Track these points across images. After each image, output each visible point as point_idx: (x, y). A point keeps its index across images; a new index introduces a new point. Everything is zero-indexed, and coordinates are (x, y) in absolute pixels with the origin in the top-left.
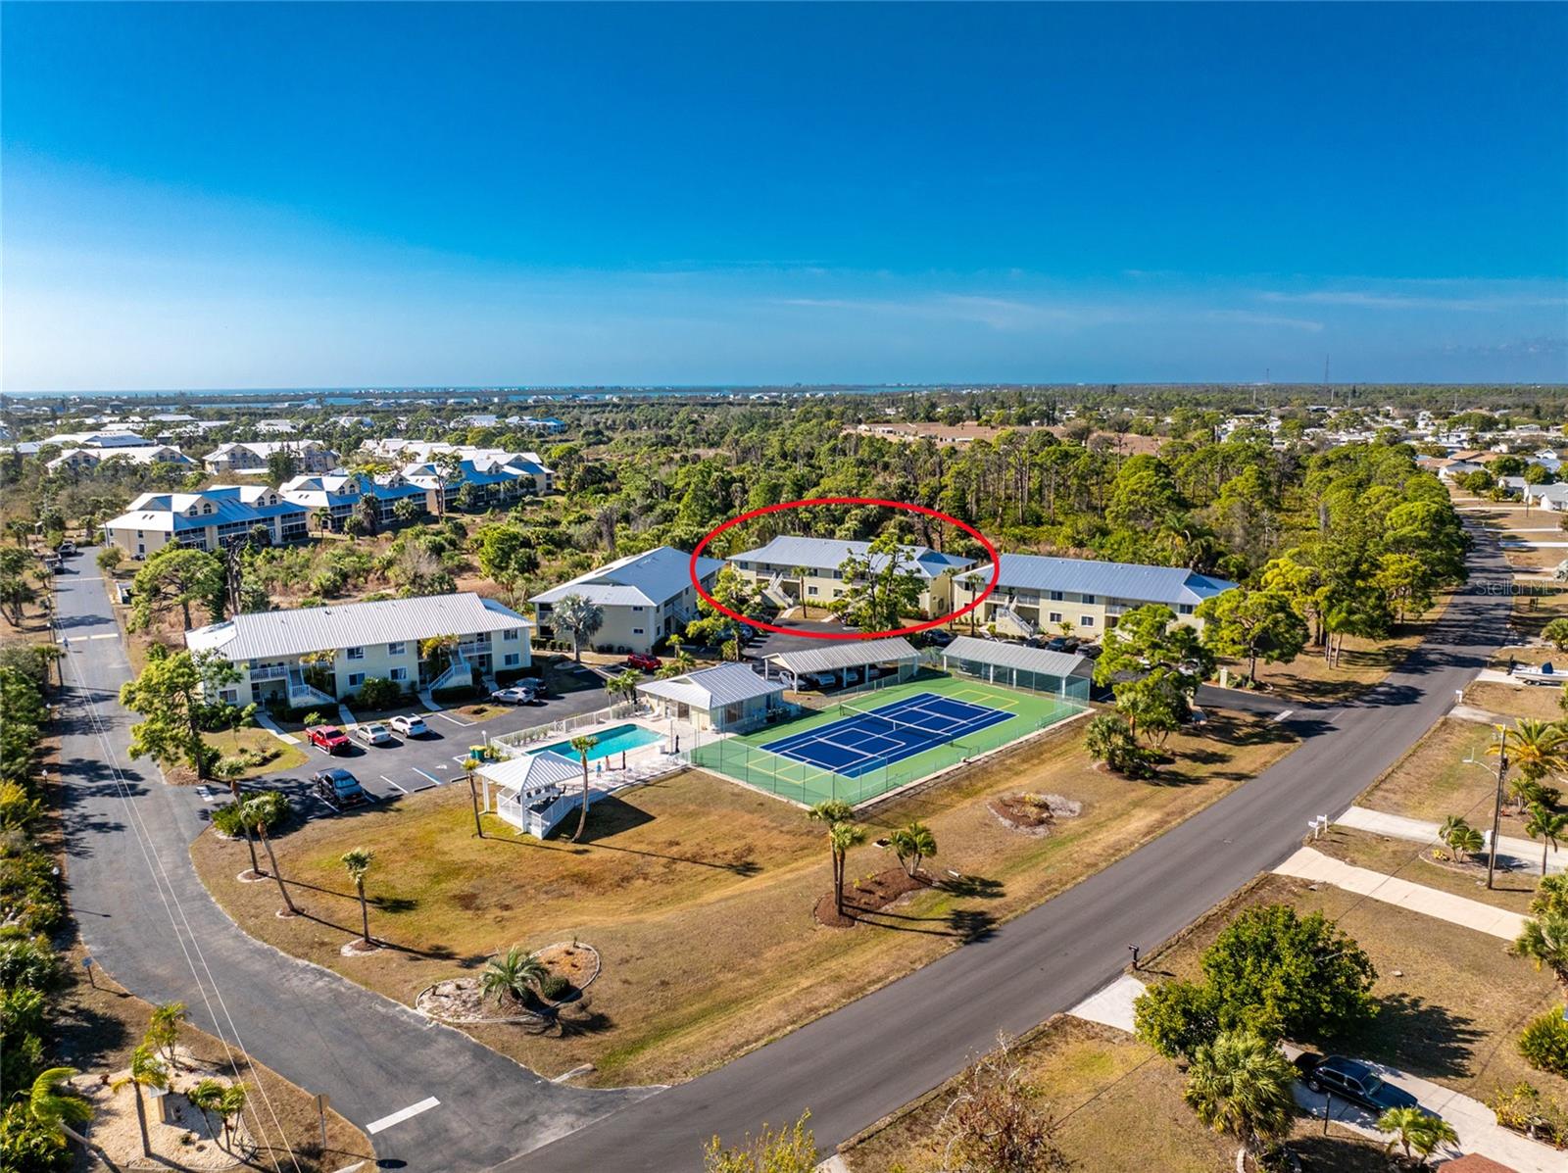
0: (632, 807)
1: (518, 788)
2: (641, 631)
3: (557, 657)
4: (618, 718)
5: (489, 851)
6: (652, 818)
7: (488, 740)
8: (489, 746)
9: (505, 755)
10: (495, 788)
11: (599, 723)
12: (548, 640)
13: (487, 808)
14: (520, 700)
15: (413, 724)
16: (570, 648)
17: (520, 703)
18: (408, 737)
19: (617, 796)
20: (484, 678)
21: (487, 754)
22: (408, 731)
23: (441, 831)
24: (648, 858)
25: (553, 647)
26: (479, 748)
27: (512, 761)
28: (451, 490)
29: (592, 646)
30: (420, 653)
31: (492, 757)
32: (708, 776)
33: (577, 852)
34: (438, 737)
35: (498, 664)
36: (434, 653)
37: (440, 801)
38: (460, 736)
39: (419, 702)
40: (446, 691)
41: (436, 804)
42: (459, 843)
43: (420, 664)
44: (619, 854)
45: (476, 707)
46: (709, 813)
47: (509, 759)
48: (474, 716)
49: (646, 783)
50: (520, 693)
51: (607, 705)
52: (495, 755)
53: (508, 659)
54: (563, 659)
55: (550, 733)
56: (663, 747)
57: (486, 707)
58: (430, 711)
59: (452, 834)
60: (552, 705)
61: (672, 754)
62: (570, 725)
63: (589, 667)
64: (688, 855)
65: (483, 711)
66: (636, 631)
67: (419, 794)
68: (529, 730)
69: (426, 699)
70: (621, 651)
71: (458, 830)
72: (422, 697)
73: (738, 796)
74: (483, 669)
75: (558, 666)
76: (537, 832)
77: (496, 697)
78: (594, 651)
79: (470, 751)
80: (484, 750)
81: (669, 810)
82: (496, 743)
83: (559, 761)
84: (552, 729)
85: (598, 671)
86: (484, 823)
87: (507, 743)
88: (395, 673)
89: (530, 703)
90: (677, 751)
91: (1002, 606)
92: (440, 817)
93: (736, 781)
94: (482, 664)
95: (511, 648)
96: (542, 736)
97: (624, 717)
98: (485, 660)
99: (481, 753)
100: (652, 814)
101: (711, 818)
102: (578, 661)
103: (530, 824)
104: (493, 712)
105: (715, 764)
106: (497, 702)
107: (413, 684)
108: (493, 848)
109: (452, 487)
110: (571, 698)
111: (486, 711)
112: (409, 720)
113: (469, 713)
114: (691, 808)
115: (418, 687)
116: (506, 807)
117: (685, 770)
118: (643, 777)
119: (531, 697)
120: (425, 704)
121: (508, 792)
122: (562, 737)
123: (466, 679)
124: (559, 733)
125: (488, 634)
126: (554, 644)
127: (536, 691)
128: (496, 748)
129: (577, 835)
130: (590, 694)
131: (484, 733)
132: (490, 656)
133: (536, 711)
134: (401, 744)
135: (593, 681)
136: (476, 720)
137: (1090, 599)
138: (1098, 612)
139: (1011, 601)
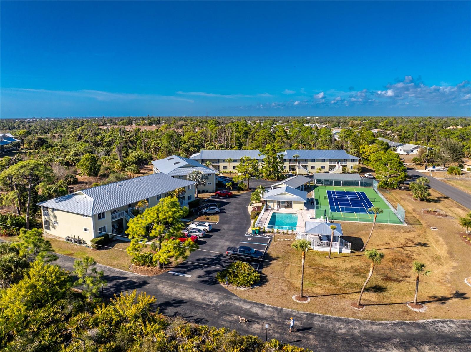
2: (211, 183)
14: (217, 211)
17: (217, 213)
35: (187, 200)
50: (216, 209)
53: (189, 198)
60: (228, 212)
66: (209, 183)
76: (347, 251)
77: (205, 212)
89: (221, 213)
95: (190, 193)
102: (197, 197)
104: (211, 218)
111: (209, 218)
133: (228, 215)
134: (210, 235)
137: (324, 160)
138: (327, 164)
139: (299, 164)
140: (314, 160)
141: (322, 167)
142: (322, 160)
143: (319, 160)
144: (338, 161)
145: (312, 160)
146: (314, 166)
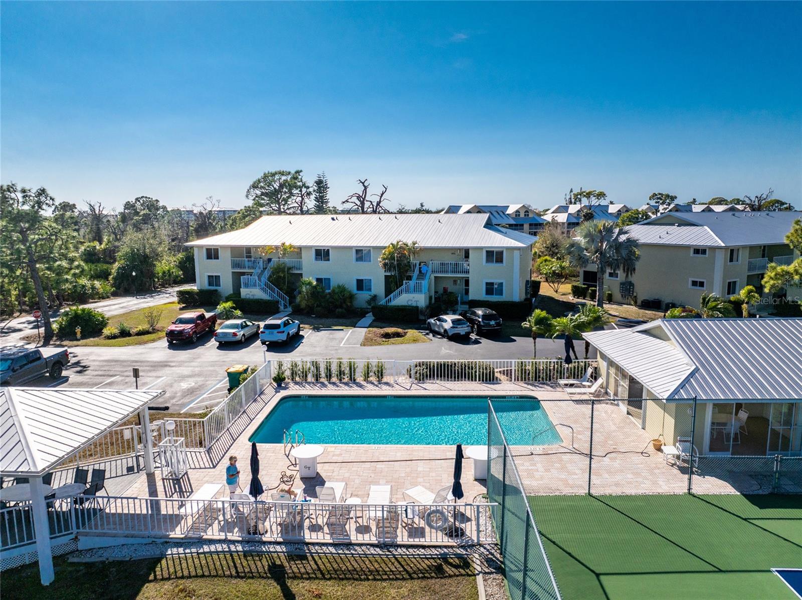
2: (702, 284)
17: (445, 334)
29: (635, 299)
35: (476, 291)
50: (448, 321)
53: (490, 288)
57: (410, 333)
58: (352, 325)
60: (482, 347)
66: (694, 283)
78: (636, 304)
88: (360, 284)
89: (455, 338)
94: (467, 292)
95: (494, 273)
107: (372, 298)
111: (402, 336)
123: (421, 300)
125: (467, 251)
132: (466, 281)
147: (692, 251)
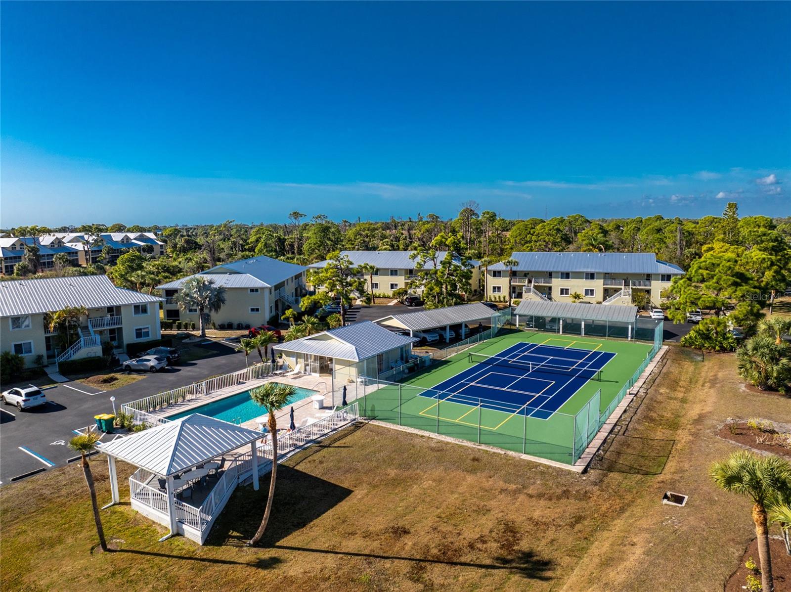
0: (316, 479)
1: (162, 469)
2: (257, 310)
3: (182, 334)
4: (258, 378)
5: (118, 580)
6: (347, 493)
7: (118, 408)
8: (119, 414)
9: (138, 423)
10: (126, 469)
11: (240, 383)
12: (174, 322)
13: (116, 496)
14: (152, 367)
15: (27, 395)
16: (194, 328)
17: (152, 370)
18: (23, 410)
19: (291, 464)
20: (115, 351)
21: (117, 423)
22: (22, 404)
23: (42, 544)
24: (379, 564)
25: (179, 328)
26: (106, 417)
27: (149, 431)
28: (95, 251)
29: (214, 324)
30: (46, 327)
31: (123, 426)
32: (389, 430)
33: (262, 564)
34: (60, 408)
35: (129, 337)
36: (61, 326)
37: (47, 492)
38: (86, 406)
39: (46, 374)
40: (74, 362)
41: (42, 498)
42: (69, 567)
43: (47, 339)
44: (330, 561)
45: (106, 377)
46: (416, 479)
47: (144, 428)
48: (104, 385)
49: (320, 445)
50: (152, 360)
51: (244, 367)
52: (126, 423)
53: (139, 333)
54: (189, 336)
55: (189, 397)
56: (321, 402)
57: (118, 375)
58: (54, 382)
59: (58, 549)
60: (185, 371)
61: (338, 409)
62: (210, 388)
63: (213, 340)
64: (434, 551)
65: (113, 379)
66: (253, 310)
67: (19, 485)
68: (165, 394)
69: (53, 372)
70: (240, 327)
71: (70, 541)
72: (47, 370)
73: (441, 450)
74: (115, 343)
75: (187, 341)
76: (194, 534)
77: (128, 366)
78: (215, 328)
79: (95, 421)
80: (113, 419)
81: (365, 479)
82: (127, 409)
83: (210, 424)
84: (191, 393)
85: (223, 342)
86: (110, 524)
87: (140, 408)
88: (19, 348)
89: (162, 370)
90: (345, 403)
91: (525, 286)
92: (43, 518)
93: (426, 434)
94: (113, 339)
95: (141, 321)
96: (180, 400)
97: (263, 377)
98: (115, 334)
99: (109, 422)
100: (345, 485)
101: (426, 485)
102: (204, 335)
103: (181, 522)
104: (123, 379)
105: (387, 415)
106: (129, 370)
107: (40, 358)
108: (123, 571)
109: (96, 249)
110: (203, 365)
111: (116, 379)
112: (23, 392)
113: (98, 382)
114: (392, 472)
115: (45, 360)
116: (143, 495)
117: (357, 426)
118: (313, 437)
119: (164, 364)
120: (52, 377)
121: (144, 474)
122: (204, 400)
123: (97, 351)
124: (199, 395)
125: (118, 308)
126: (180, 324)
127: (168, 359)
128: (128, 414)
129: (257, 535)
130: (221, 360)
131: (112, 399)
132: (120, 330)
133: (170, 377)
134: (12, 419)
135: (220, 349)
136: (105, 389)
137: (591, 276)
138: (598, 285)
139: (530, 282)
140: (566, 275)
141: (587, 291)
142: (587, 274)
143: (578, 275)
144: (627, 279)
145: (562, 274)
146: (567, 290)
147: (249, 290)
